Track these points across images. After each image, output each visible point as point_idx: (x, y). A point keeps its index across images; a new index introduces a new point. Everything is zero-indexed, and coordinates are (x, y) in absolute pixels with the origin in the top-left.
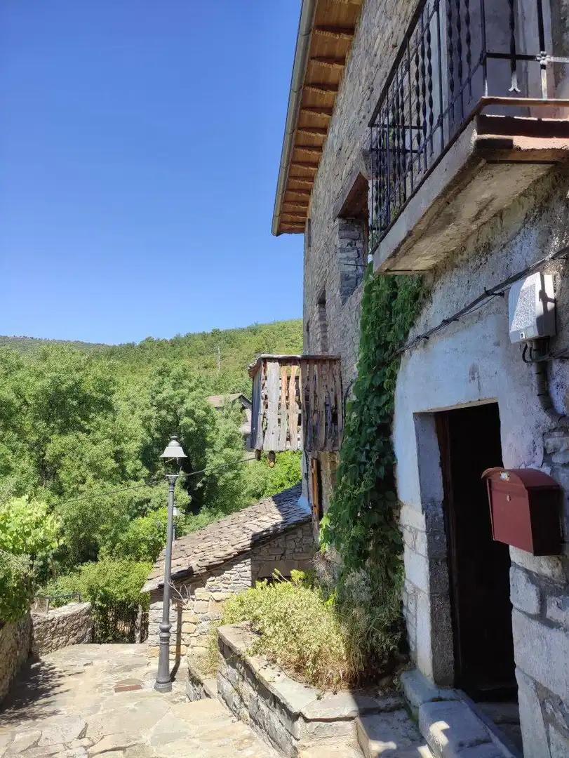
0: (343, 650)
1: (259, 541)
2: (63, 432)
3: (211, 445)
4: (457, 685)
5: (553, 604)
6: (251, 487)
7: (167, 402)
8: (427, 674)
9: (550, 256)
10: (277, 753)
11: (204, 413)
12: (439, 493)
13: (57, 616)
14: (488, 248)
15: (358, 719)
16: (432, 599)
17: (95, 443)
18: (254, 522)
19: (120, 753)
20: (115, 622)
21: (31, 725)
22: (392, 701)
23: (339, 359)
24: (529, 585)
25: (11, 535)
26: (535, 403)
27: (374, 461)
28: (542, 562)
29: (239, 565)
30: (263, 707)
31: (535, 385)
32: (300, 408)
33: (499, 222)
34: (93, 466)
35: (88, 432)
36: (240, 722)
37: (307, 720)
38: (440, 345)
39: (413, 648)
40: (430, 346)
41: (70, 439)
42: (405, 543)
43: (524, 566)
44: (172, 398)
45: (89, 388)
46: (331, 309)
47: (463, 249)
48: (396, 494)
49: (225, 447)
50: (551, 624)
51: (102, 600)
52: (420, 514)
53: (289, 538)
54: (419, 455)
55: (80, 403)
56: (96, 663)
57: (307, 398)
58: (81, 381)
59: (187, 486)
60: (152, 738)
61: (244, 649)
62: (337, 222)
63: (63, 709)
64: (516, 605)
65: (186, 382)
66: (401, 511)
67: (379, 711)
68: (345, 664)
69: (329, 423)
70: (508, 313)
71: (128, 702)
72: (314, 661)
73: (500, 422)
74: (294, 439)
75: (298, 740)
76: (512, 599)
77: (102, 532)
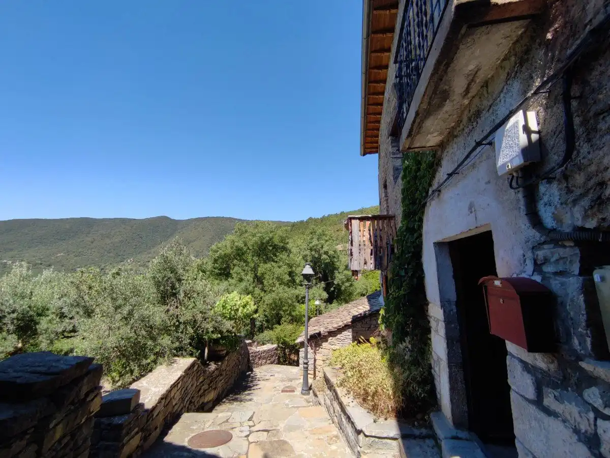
0: (391, 392)
1: (356, 320)
2: (265, 262)
3: (337, 269)
4: (470, 429)
5: (550, 395)
6: (358, 290)
7: (315, 247)
8: (448, 418)
9: (532, 92)
10: (350, 452)
11: (333, 253)
12: (452, 296)
13: (261, 350)
14: (478, 114)
15: (400, 440)
16: (450, 367)
17: (279, 267)
18: (355, 309)
19: (265, 433)
20: (290, 355)
21: (239, 405)
22: (424, 431)
23: (394, 217)
24: (525, 373)
25: (228, 310)
26: (523, 222)
27: (410, 274)
28: (537, 357)
29: (345, 332)
30: (343, 420)
31: (523, 207)
32: (372, 246)
33: (485, 90)
34: (278, 279)
35: (276, 262)
36: (333, 425)
37: (366, 436)
38: (448, 194)
39: (439, 396)
40: (442, 196)
41: (268, 265)
42: (431, 327)
43: (519, 356)
44: (317, 245)
45: (276, 241)
46: (389, 190)
47: (459, 122)
48: (425, 296)
49: (344, 270)
50: (548, 412)
51: (282, 343)
52: (440, 309)
53: (372, 319)
54: (438, 271)
55: (273, 248)
56: (276, 375)
57: (376, 241)
58: (273, 238)
59: (326, 289)
60: (285, 426)
61: (335, 383)
62: (390, 138)
63: (255, 398)
64: (513, 387)
65: (324, 237)
66: (429, 307)
67: (415, 437)
68: (392, 402)
69: (389, 254)
70: (495, 156)
71: (286, 399)
72: (373, 397)
73: (493, 242)
74: (368, 264)
75: (361, 447)
76: (509, 381)
77: (284, 311)
